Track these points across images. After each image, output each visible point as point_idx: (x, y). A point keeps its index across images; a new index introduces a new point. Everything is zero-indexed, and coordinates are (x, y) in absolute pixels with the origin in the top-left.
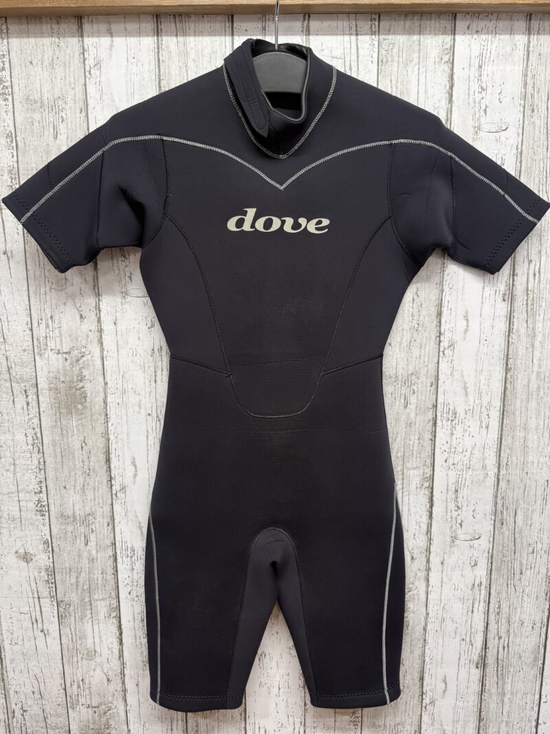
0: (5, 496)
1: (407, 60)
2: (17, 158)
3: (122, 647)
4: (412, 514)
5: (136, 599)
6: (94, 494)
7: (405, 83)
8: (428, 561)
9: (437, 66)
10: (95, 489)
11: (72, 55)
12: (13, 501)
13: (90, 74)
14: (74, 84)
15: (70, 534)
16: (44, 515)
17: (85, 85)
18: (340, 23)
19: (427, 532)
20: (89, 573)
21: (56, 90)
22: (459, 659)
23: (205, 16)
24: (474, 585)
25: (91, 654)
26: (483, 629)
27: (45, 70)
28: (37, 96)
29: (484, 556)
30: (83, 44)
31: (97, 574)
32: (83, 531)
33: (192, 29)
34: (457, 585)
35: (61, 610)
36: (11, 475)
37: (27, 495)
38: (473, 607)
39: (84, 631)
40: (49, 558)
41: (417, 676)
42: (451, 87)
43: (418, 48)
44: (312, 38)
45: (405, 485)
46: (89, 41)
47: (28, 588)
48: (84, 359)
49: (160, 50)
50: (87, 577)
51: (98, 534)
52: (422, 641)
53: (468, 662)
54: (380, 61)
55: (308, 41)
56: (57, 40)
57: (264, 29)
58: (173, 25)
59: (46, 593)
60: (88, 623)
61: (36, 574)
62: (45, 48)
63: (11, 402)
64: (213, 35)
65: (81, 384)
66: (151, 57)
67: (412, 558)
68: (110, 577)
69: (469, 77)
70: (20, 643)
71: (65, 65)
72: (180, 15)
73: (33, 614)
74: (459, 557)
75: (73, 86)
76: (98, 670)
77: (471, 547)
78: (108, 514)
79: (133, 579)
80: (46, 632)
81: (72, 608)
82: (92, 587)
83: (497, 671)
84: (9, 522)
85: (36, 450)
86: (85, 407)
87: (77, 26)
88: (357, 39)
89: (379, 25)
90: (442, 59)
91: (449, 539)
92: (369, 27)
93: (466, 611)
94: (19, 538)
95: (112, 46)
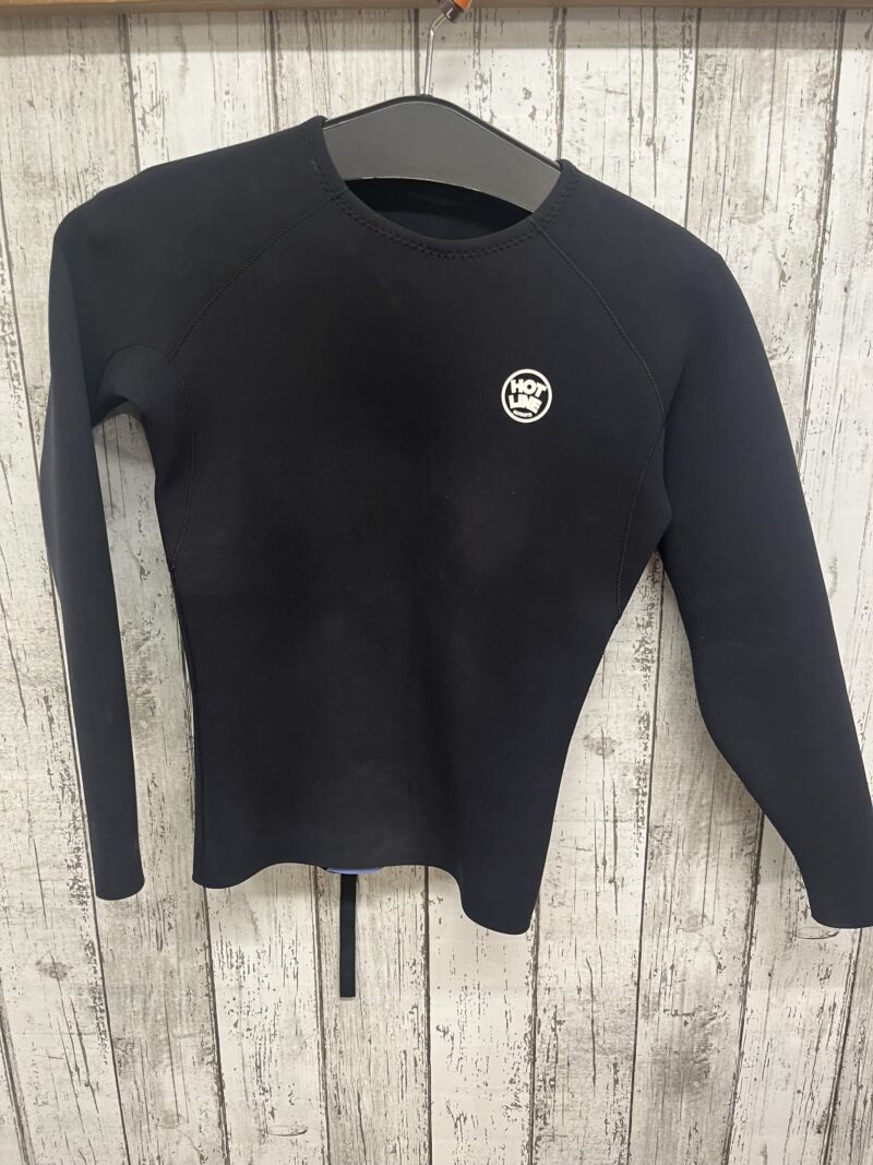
0: (16, 874)
1: (749, 97)
2: (12, 284)
3: (224, 1109)
4: (721, 896)
5: (247, 1034)
6: (173, 868)
7: (744, 140)
8: (746, 971)
9: (805, 108)
10: (173, 860)
11: (107, 87)
12: (29, 880)
13: (144, 124)
14: (115, 143)
15: (132, 934)
16: (86, 903)
17: (136, 146)
18: (625, 27)
19: (747, 925)
20: (166, 994)
21: (81, 156)
22: (791, 1120)
23: (363, 11)
24: (822, 1008)
25: (172, 1120)
26: (833, 1074)
27: (57, 116)
28: (44, 168)
29: (843, 962)
30: (129, 66)
31: (180, 996)
32: (153, 926)
33: (339, 35)
34: (793, 1009)
35: (119, 1052)
36: (24, 838)
37: (55, 870)
38: (819, 1042)
39: (159, 1085)
40: (95, 972)
41: (718, 1146)
42: (831, 148)
43: (771, 74)
44: (568, 53)
45: (711, 851)
46: (139, 60)
47: (61, 1018)
48: (148, 643)
49: (278, 78)
50: (163, 999)
51: (180, 932)
52: (730, 1095)
53: (804, 1124)
54: (697, 98)
55: (561, 60)
56: (79, 59)
57: (477, 35)
58: (302, 28)
59: (92, 1027)
60: (164, 1072)
61: (73, 997)
62: (57, 74)
63: (21, 718)
64: (379, 49)
65: (145, 687)
66: (260, 92)
67: (719, 966)
68: (202, 1000)
69: (864, 130)
70: (52, 1101)
71: (96, 106)
72: (317, 9)
73: (72, 1059)
74: (800, 963)
75: (112, 147)
76: (185, 1143)
77: (821, 948)
78: (197, 898)
79: (240, 1002)
80: (94, 1087)
81: (136, 1050)
82: (171, 1016)
83: (852, 1136)
84: (24, 914)
85: (68, 796)
86: (152, 726)
87: (117, 33)
88: (655, 56)
89: (698, 29)
90: (815, 95)
91: (783, 936)
92: (679, 31)
93: (806, 1048)
94: (41, 940)
95: (184, 70)
